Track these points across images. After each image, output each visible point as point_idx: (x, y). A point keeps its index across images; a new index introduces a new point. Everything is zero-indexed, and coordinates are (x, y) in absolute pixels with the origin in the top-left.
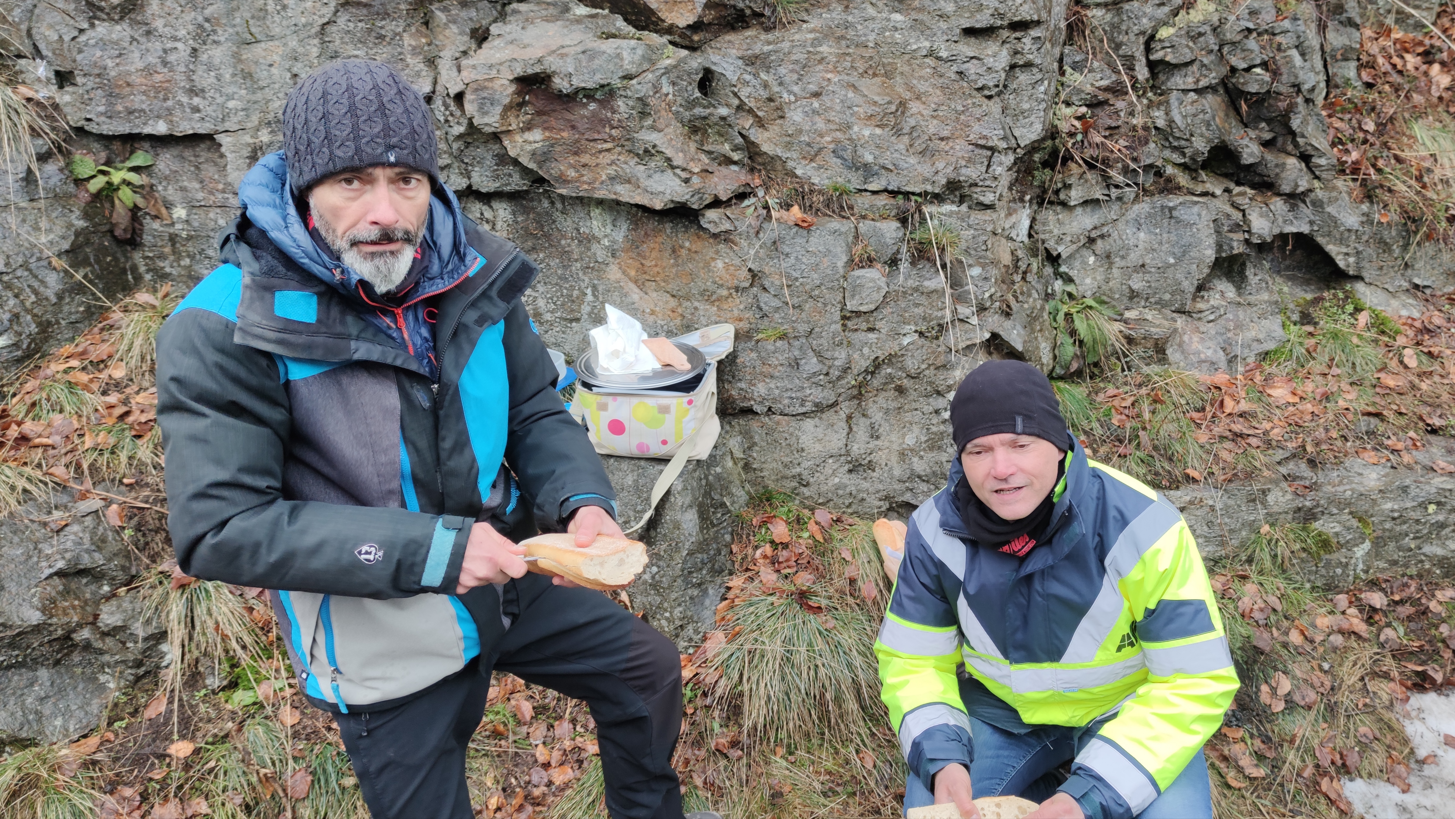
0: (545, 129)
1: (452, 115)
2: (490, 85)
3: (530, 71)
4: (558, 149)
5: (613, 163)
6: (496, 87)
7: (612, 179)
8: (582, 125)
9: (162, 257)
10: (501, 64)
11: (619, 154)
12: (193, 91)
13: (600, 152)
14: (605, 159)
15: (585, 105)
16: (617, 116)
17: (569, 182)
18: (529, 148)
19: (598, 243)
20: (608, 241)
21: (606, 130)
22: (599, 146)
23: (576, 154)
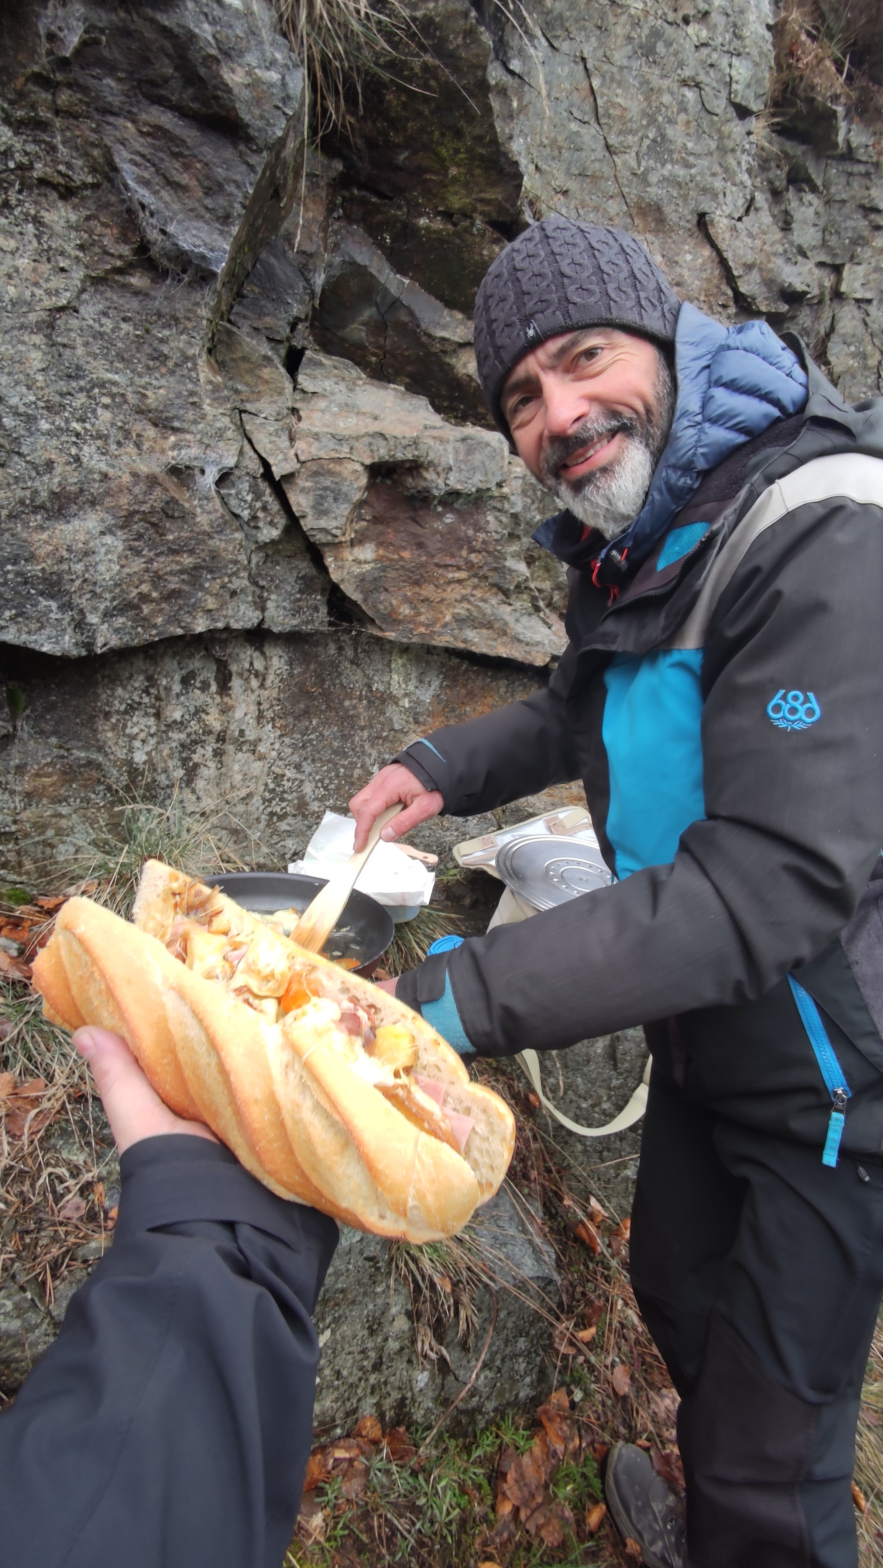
0: (380, 544)
1: (264, 509)
2: (338, 468)
3: (399, 456)
4: (392, 574)
5: (464, 599)
6: (346, 473)
7: (459, 620)
8: (433, 544)
10: (357, 438)
11: (475, 587)
13: (449, 582)
14: (454, 593)
15: (440, 516)
16: (482, 536)
17: (399, 622)
18: (357, 570)
19: (397, 704)
20: (410, 702)
21: (464, 553)
22: (450, 575)
23: (417, 583)
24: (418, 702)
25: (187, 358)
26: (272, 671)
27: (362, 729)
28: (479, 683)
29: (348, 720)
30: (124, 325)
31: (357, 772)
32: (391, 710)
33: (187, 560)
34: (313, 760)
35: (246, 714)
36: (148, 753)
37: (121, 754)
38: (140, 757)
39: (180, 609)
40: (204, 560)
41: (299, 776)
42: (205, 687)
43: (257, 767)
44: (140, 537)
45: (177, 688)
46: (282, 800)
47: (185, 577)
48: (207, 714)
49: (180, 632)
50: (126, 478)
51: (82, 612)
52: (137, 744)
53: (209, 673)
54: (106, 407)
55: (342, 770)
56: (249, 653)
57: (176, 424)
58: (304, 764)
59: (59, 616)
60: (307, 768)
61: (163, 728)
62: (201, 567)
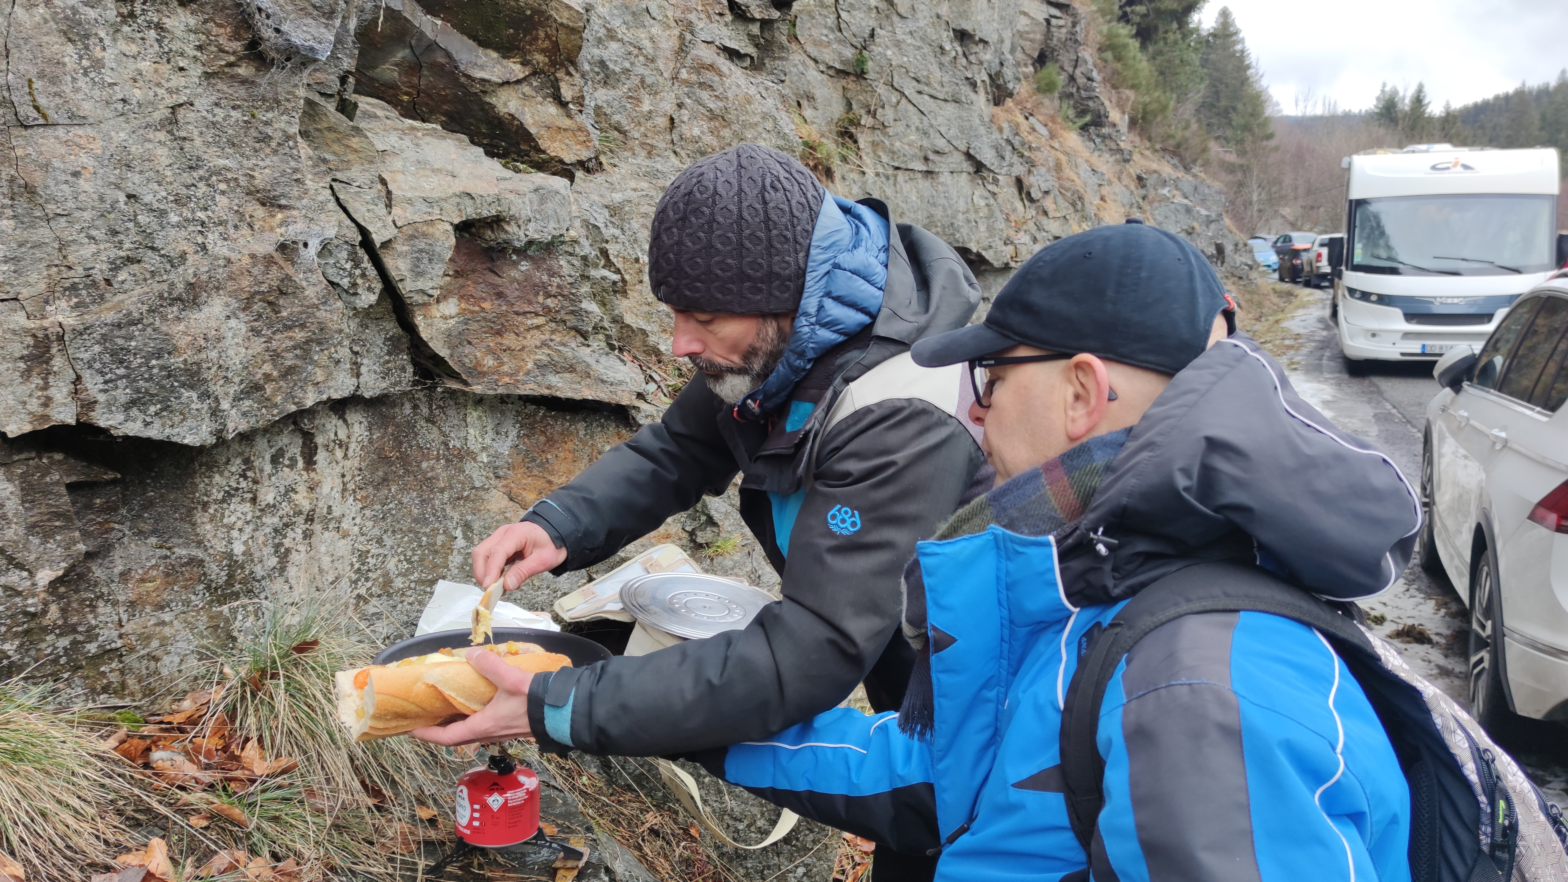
0: (462, 297)
1: (363, 275)
2: (431, 230)
3: (485, 213)
4: (474, 326)
5: (544, 344)
6: (438, 234)
7: (541, 366)
8: (512, 292)
10: (445, 200)
11: (553, 332)
13: (529, 330)
14: (533, 339)
15: (515, 264)
16: (556, 280)
17: (483, 374)
18: (443, 326)
19: (474, 459)
20: (488, 456)
21: (541, 299)
22: (529, 322)
23: (499, 333)
24: (497, 456)
25: (288, 137)
26: (353, 439)
27: (442, 491)
28: (558, 428)
29: (428, 482)
30: (233, 113)
31: (440, 539)
32: (469, 467)
33: (300, 335)
34: (394, 532)
35: (332, 489)
36: (245, 543)
37: (220, 546)
38: (238, 549)
39: (295, 384)
40: (314, 333)
41: (381, 551)
42: (293, 463)
43: (343, 547)
44: (259, 317)
45: (268, 468)
46: (367, 580)
47: (298, 352)
48: (296, 492)
50: (246, 260)
51: (217, 399)
52: (235, 533)
53: (295, 449)
54: (223, 193)
55: (424, 539)
56: (334, 422)
57: (283, 202)
58: (384, 537)
59: (199, 406)
60: (388, 541)
61: (258, 514)
62: (312, 341)
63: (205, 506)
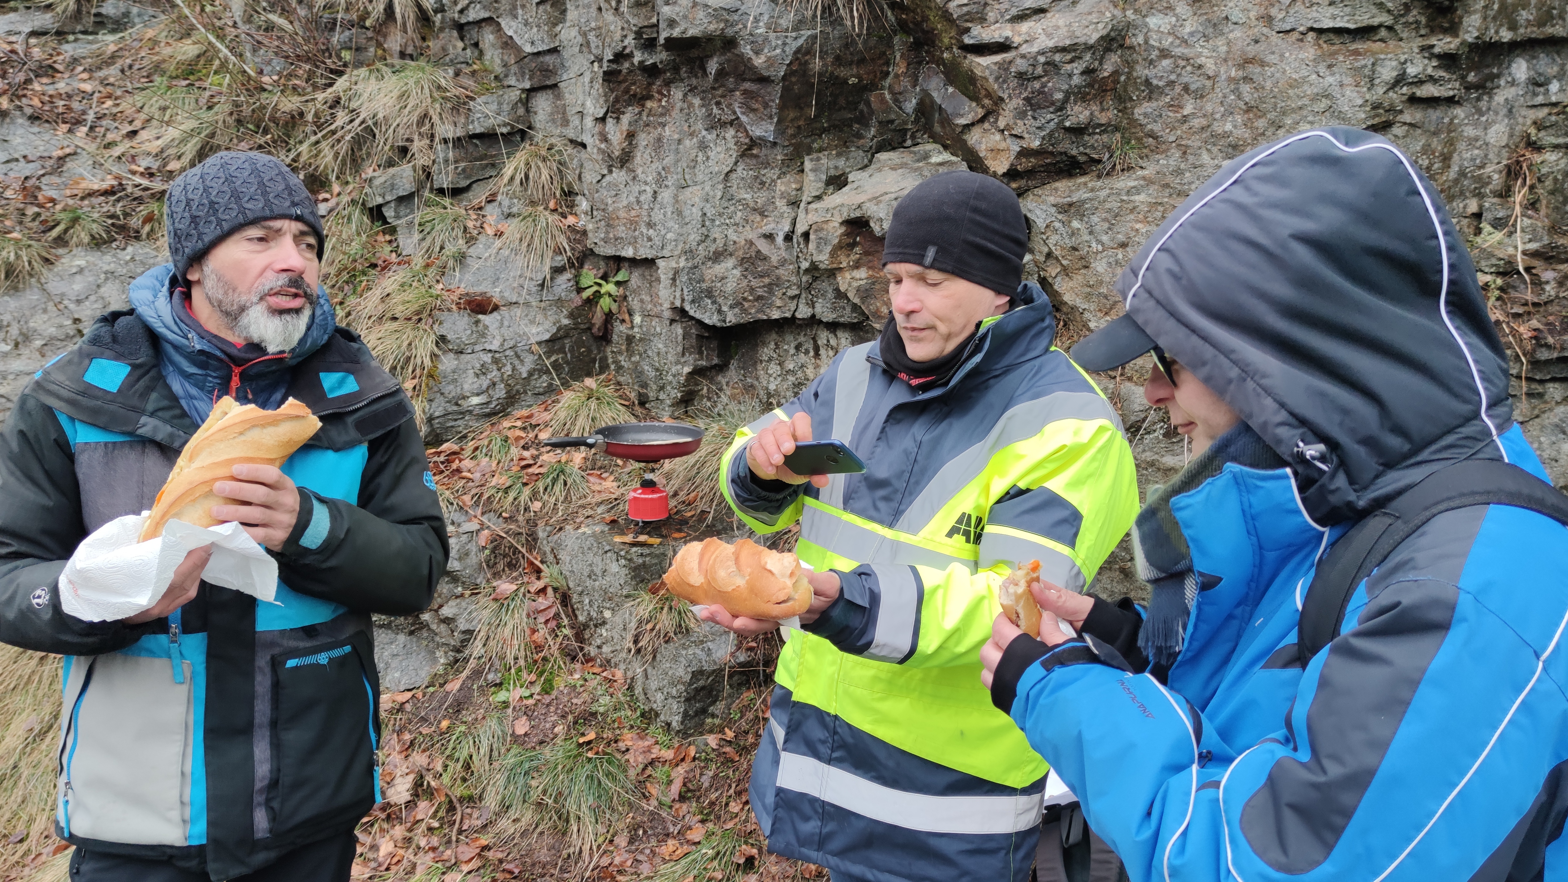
0: (869, 268)
2: (827, 226)
3: (853, 216)
4: (874, 286)
6: (830, 228)
9: (620, 353)
10: (834, 208)
12: (650, 225)
18: (855, 284)
33: (767, 280)
36: (777, 385)
37: (765, 383)
38: (772, 387)
42: (807, 352)
44: (746, 270)
45: (792, 351)
48: (807, 368)
49: (765, 317)
50: (743, 242)
51: (721, 305)
52: (772, 379)
53: (810, 346)
61: (784, 373)
63: (761, 361)
